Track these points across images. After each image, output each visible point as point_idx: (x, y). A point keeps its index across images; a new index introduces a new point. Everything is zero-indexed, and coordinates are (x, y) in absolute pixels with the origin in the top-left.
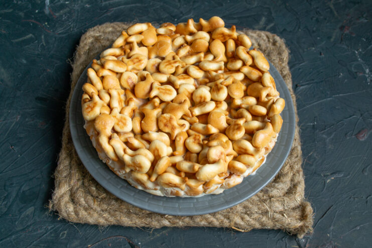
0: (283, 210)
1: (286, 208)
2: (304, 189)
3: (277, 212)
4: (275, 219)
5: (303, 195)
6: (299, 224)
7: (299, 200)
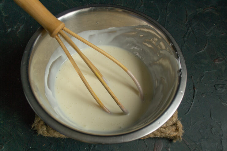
0: (166, 126)
1: (167, 125)
2: (177, 114)
3: (162, 128)
4: (161, 131)
5: (177, 117)
6: (175, 134)
7: (175, 120)
